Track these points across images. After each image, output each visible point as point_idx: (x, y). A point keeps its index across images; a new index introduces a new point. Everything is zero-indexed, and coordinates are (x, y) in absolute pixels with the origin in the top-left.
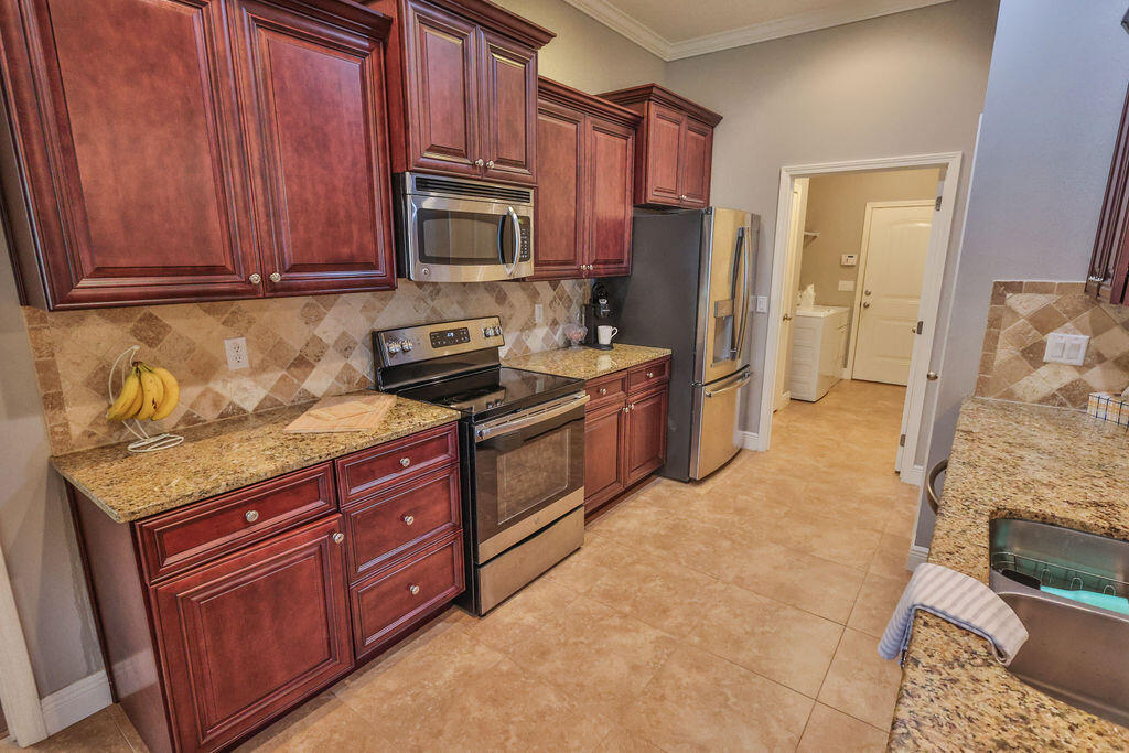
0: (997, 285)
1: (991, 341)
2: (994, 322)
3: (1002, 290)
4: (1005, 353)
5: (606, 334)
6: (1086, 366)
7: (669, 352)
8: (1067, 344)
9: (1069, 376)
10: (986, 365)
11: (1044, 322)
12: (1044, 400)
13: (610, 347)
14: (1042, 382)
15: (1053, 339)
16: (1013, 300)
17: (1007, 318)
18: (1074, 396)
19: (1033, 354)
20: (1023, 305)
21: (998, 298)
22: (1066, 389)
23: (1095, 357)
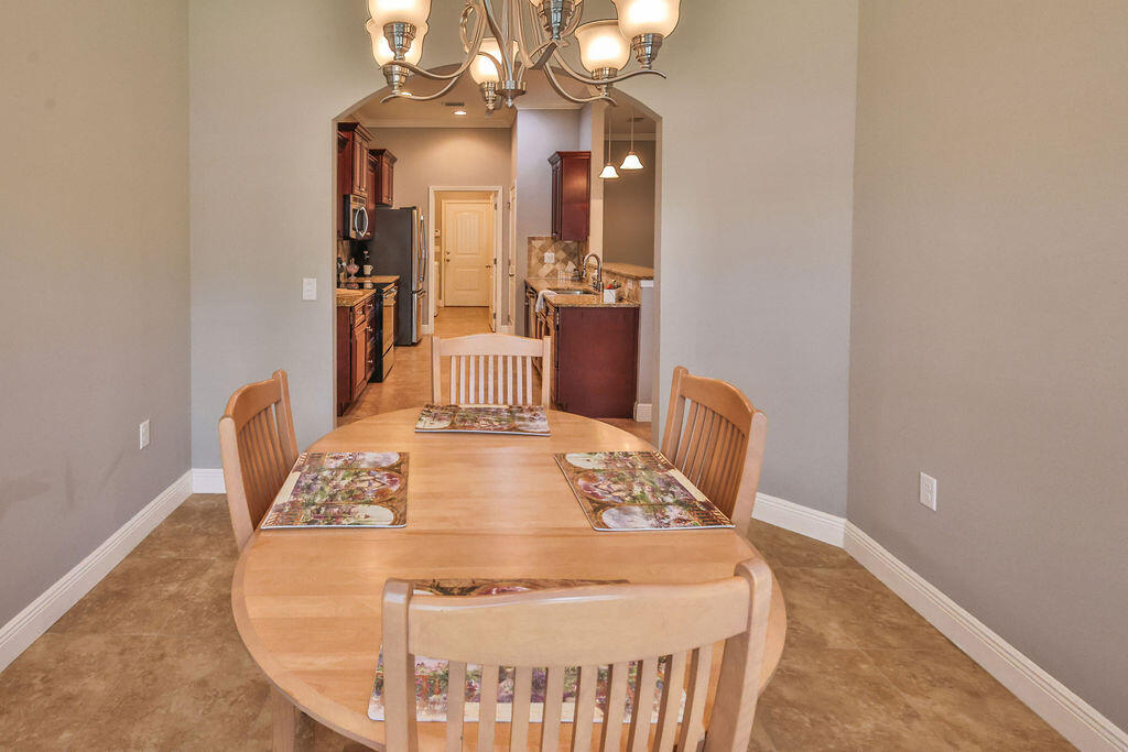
0: (529, 238)
1: (530, 257)
2: (530, 251)
3: (531, 239)
4: (534, 261)
5: (368, 269)
6: (555, 263)
7: (398, 277)
8: (549, 256)
9: (552, 267)
10: (529, 266)
11: (543, 250)
12: (547, 276)
13: (370, 276)
14: (545, 270)
15: (546, 255)
16: (534, 242)
17: (533, 249)
18: (554, 273)
19: (542, 260)
20: (537, 244)
21: (530, 243)
22: (552, 271)
23: (557, 260)
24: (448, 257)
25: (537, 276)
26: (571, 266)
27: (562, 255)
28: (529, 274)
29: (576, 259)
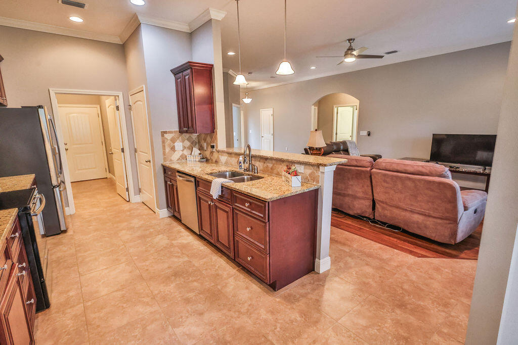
0: (162, 132)
1: (164, 147)
2: (163, 142)
3: (163, 133)
4: (168, 150)
6: (183, 150)
8: (179, 145)
9: (181, 153)
10: (164, 154)
11: (173, 141)
12: (178, 160)
14: (177, 155)
15: (176, 144)
16: (166, 135)
17: (166, 140)
18: (184, 157)
19: (173, 149)
20: (168, 136)
21: (163, 136)
22: (181, 156)
23: (184, 148)
24: (67, 147)
25: (171, 160)
26: (196, 151)
27: (187, 144)
28: (165, 159)
29: (197, 145)
